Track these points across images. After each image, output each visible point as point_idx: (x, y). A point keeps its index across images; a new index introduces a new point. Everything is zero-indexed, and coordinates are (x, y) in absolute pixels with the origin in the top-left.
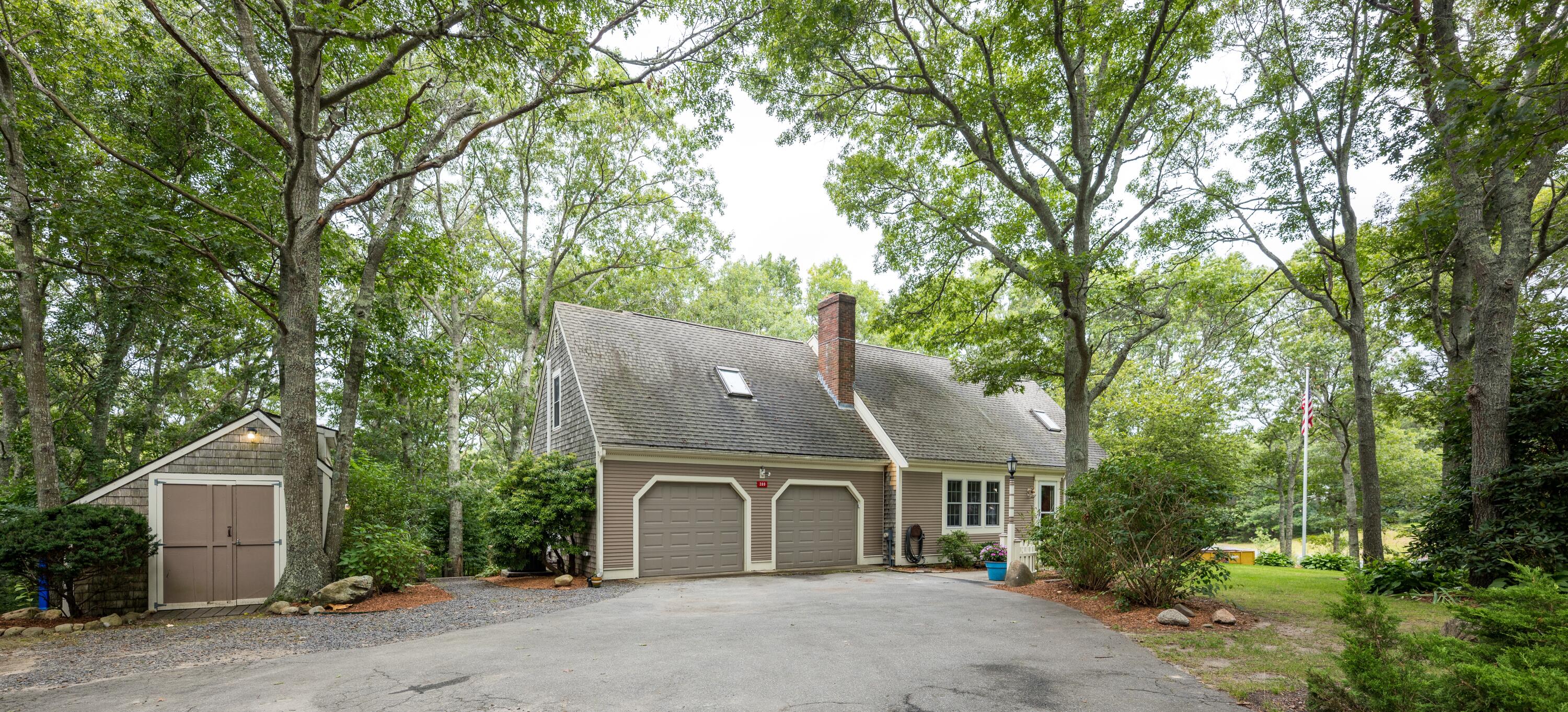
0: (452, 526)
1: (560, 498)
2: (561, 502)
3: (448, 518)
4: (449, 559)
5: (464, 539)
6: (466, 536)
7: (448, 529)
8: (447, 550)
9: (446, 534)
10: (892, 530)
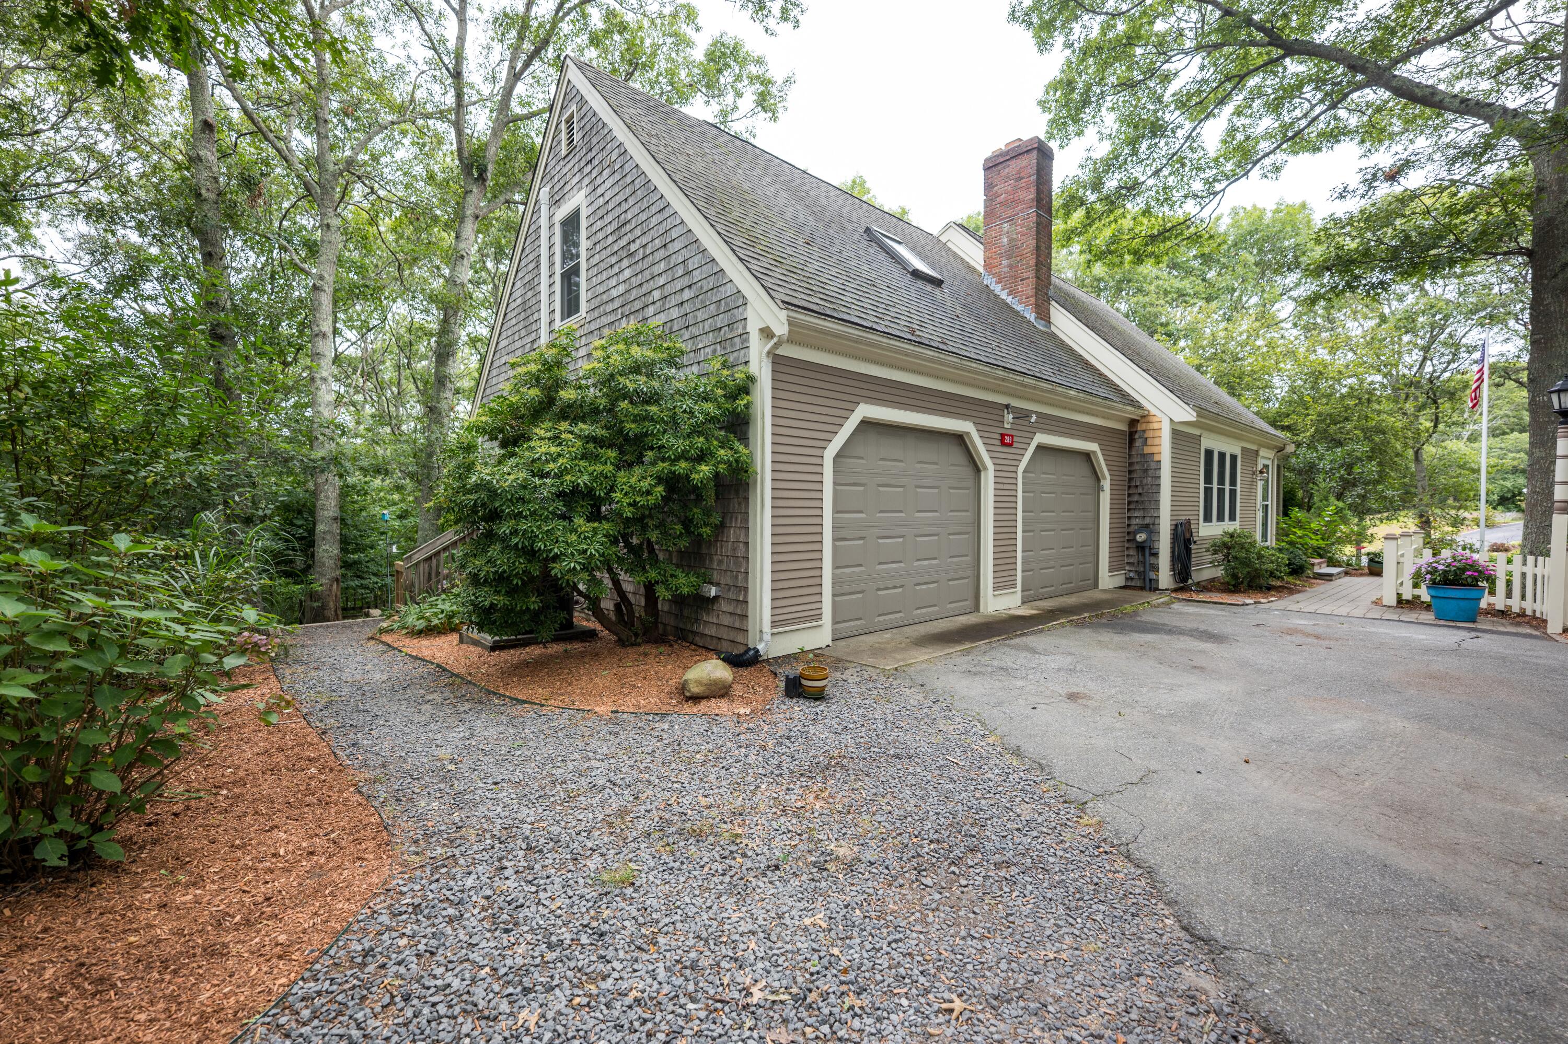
0: (320, 527)
1: (680, 445)
2: (683, 456)
3: (312, 512)
4: (316, 587)
5: (344, 550)
6: (345, 543)
7: (312, 531)
8: (307, 569)
9: (308, 543)
10: (1151, 528)
